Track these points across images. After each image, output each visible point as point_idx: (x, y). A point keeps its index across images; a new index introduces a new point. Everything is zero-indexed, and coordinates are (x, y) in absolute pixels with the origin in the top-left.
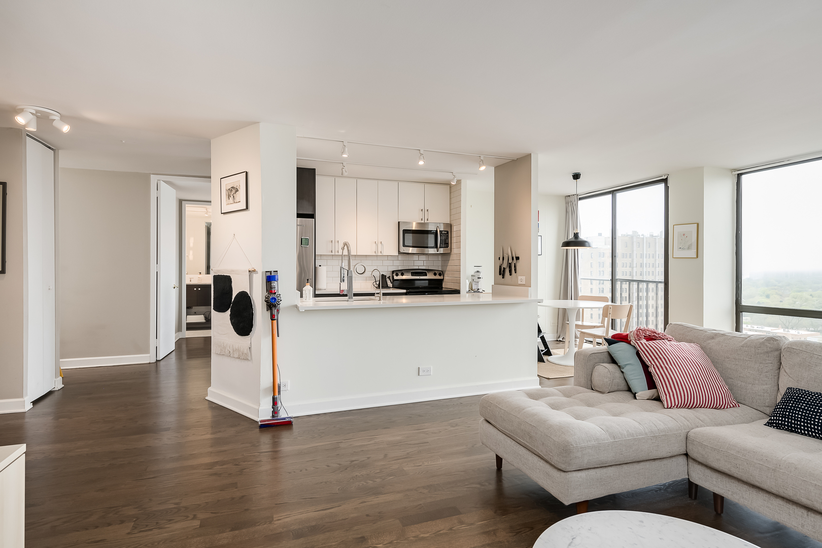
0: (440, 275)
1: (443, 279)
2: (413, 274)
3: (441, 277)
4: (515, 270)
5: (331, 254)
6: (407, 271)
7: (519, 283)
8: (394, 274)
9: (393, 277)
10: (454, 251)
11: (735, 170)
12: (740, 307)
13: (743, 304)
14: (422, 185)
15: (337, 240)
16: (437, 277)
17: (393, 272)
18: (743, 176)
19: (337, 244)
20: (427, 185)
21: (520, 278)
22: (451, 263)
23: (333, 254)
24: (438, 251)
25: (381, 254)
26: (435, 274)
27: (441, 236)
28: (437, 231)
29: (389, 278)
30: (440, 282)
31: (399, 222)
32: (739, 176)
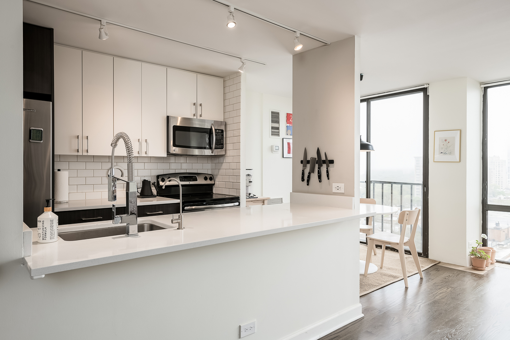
0: (211, 179)
1: (214, 184)
2: (182, 179)
3: (212, 182)
4: (328, 176)
5: (76, 154)
6: (175, 175)
7: (334, 190)
8: (160, 180)
9: (158, 183)
10: (229, 153)
11: (481, 83)
12: (487, 206)
13: (489, 203)
14: (194, 75)
15: (85, 135)
16: (208, 182)
17: (158, 177)
18: (489, 90)
19: (85, 141)
20: (199, 75)
21: (334, 185)
22: (224, 166)
23: (80, 154)
24: (212, 153)
25: (145, 155)
26: (206, 179)
27: (216, 135)
28: (211, 129)
29: (154, 184)
30: (211, 186)
31: (168, 117)
32: (486, 89)
